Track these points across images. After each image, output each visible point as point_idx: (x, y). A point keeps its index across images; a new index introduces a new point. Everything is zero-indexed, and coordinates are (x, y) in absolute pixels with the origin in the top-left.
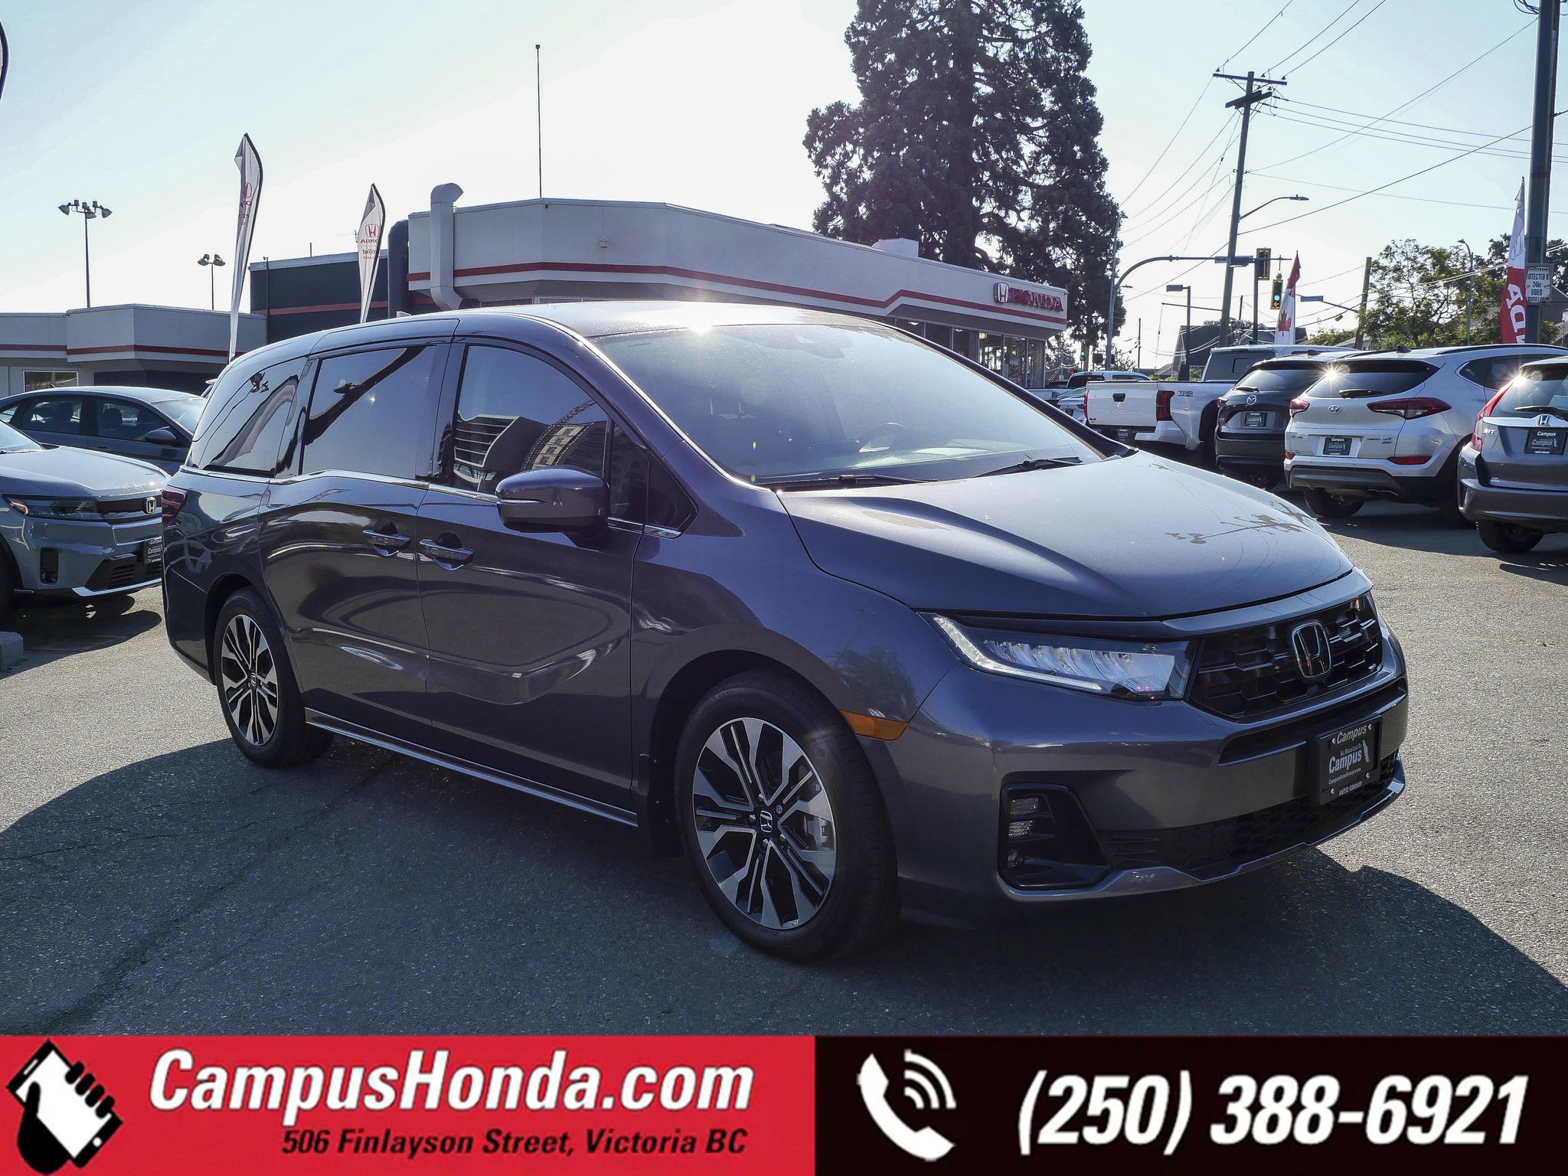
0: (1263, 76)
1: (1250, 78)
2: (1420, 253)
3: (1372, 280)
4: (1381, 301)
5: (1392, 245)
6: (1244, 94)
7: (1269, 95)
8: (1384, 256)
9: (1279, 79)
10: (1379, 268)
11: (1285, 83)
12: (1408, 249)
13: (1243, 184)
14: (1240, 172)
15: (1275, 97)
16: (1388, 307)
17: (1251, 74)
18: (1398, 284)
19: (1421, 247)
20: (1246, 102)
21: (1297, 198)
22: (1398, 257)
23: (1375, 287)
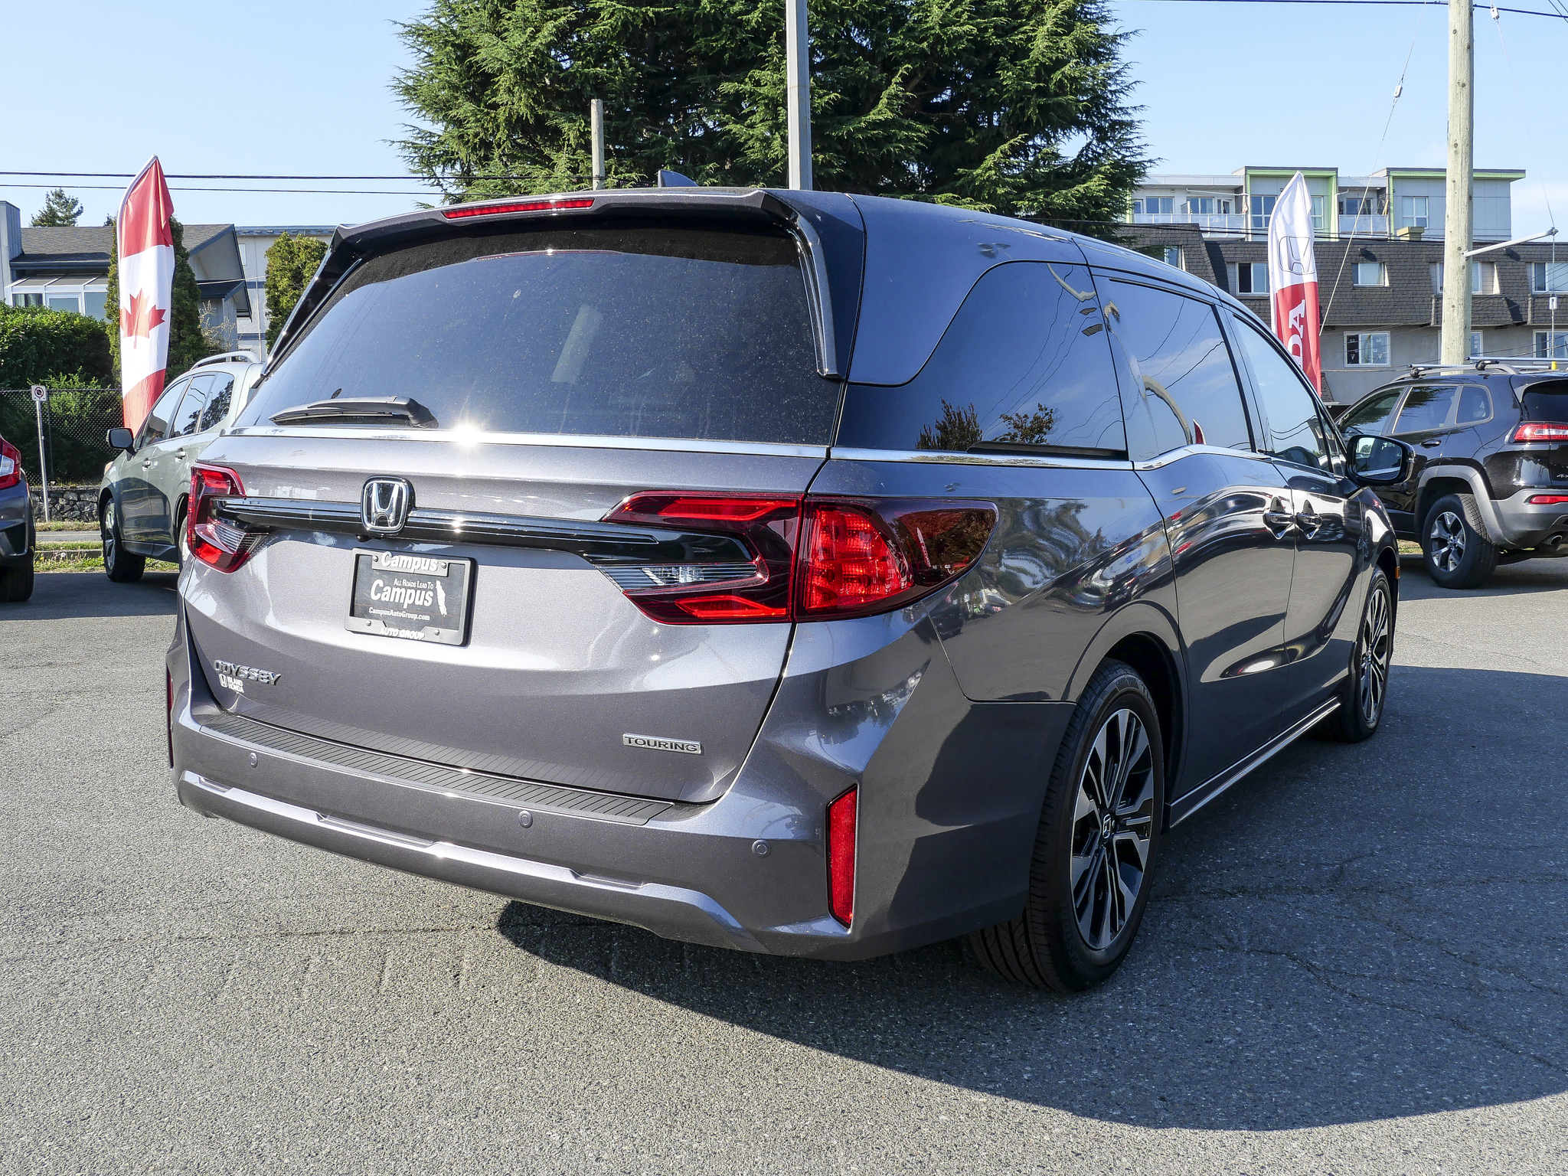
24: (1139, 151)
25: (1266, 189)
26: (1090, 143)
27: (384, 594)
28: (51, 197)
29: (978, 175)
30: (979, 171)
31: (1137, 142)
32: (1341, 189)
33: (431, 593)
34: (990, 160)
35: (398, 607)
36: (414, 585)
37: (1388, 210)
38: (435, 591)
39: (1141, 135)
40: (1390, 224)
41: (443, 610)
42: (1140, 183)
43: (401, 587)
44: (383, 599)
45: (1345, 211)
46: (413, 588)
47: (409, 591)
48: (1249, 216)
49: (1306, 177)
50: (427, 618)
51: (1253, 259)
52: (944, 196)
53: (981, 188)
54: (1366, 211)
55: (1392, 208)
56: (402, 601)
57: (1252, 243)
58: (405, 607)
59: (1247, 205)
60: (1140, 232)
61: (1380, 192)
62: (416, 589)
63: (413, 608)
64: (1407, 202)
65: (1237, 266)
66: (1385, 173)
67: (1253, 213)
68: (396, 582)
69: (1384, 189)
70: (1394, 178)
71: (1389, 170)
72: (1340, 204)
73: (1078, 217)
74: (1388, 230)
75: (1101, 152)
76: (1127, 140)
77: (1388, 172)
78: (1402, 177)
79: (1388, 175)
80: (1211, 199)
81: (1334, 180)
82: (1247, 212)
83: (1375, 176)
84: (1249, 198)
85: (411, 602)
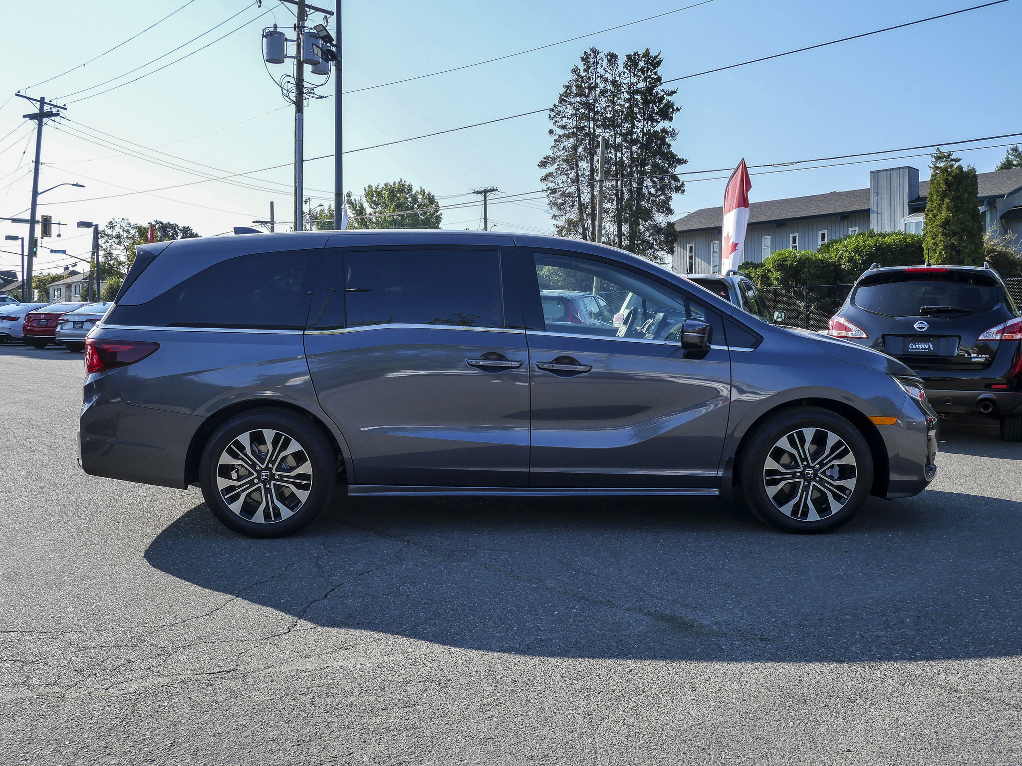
0: (51, 101)
1: (42, 101)
2: (132, 228)
3: (100, 242)
4: (105, 256)
5: (113, 221)
6: (38, 111)
7: (57, 115)
8: (109, 227)
9: (62, 105)
10: (106, 235)
11: (66, 109)
12: (124, 225)
13: (40, 171)
14: (37, 162)
15: (61, 117)
16: (110, 260)
17: (42, 99)
18: (118, 246)
19: (132, 224)
20: (40, 117)
21: (77, 185)
22: (117, 230)
23: (102, 247)
28: (1010, 152)
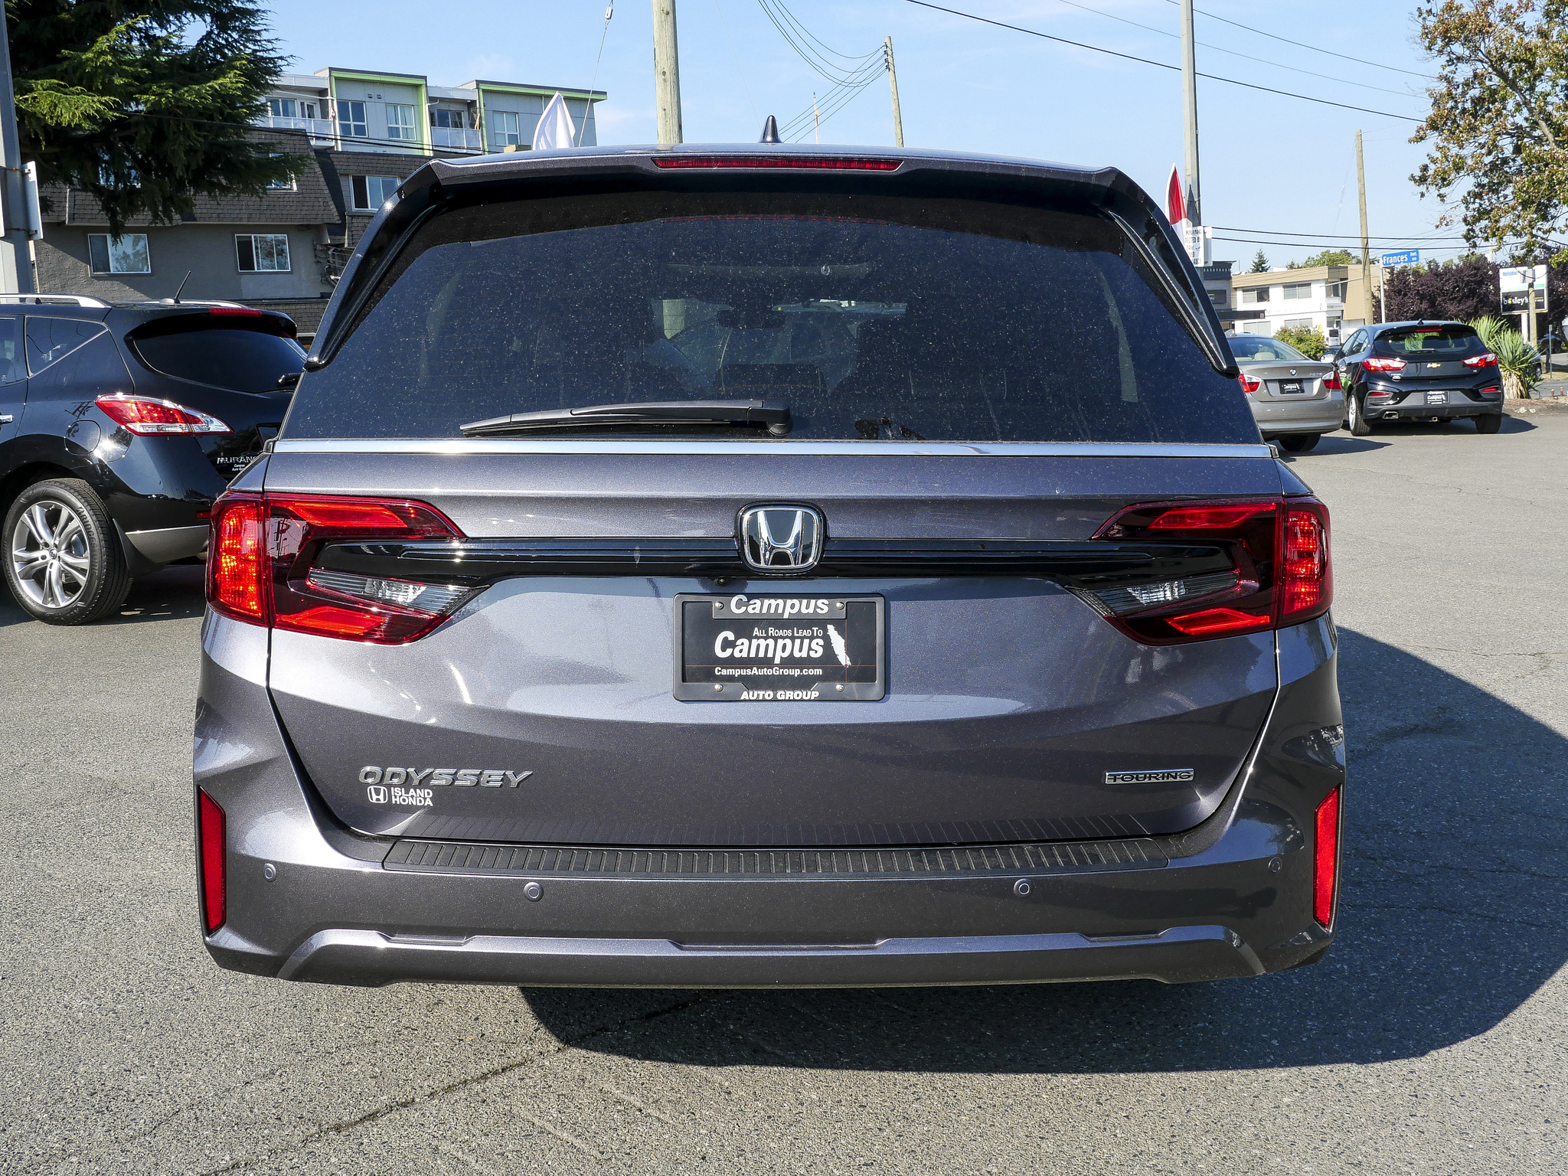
24: (270, 46)
25: (355, 94)
26: (212, 32)
27: (737, 649)
29: (88, 60)
30: (90, 55)
31: (265, 35)
32: (431, 99)
33: (821, 642)
34: (102, 43)
35: (767, 662)
36: (789, 633)
37: (481, 125)
38: (826, 638)
39: (270, 27)
40: (483, 140)
41: (844, 659)
42: (276, 83)
43: (766, 638)
44: (737, 655)
45: (437, 124)
46: (787, 637)
47: (780, 642)
48: (337, 122)
49: (566, 98)
50: (819, 672)
51: (368, 172)
52: (46, 82)
53: (92, 76)
54: (458, 124)
55: (484, 122)
56: (770, 655)
57: (342, 153)
58: (777, 661)
59: (333, 110)
60: (276, 137)
61: (471, 105)
62: (793, 638)
63: (790, 662)
64: (497, 117)
65: (351, 178)
66: (474, 85)
67: (340, 119)
68: (756, 632)
69: (473, 102)
70: (484, 91)
71: (478, 82)
72: (432, 115)
73: (211, 117)
74: (481, 146)
75: (224, 42)
76: (253, 31)
77: (478, 85)
78: (492, 91)
79: (478, 88)
80: (293, 101)
81: (424, 90)
82: (334, 117)
83: (464, 87)
84: (335, 102)
85: (786, 654)
